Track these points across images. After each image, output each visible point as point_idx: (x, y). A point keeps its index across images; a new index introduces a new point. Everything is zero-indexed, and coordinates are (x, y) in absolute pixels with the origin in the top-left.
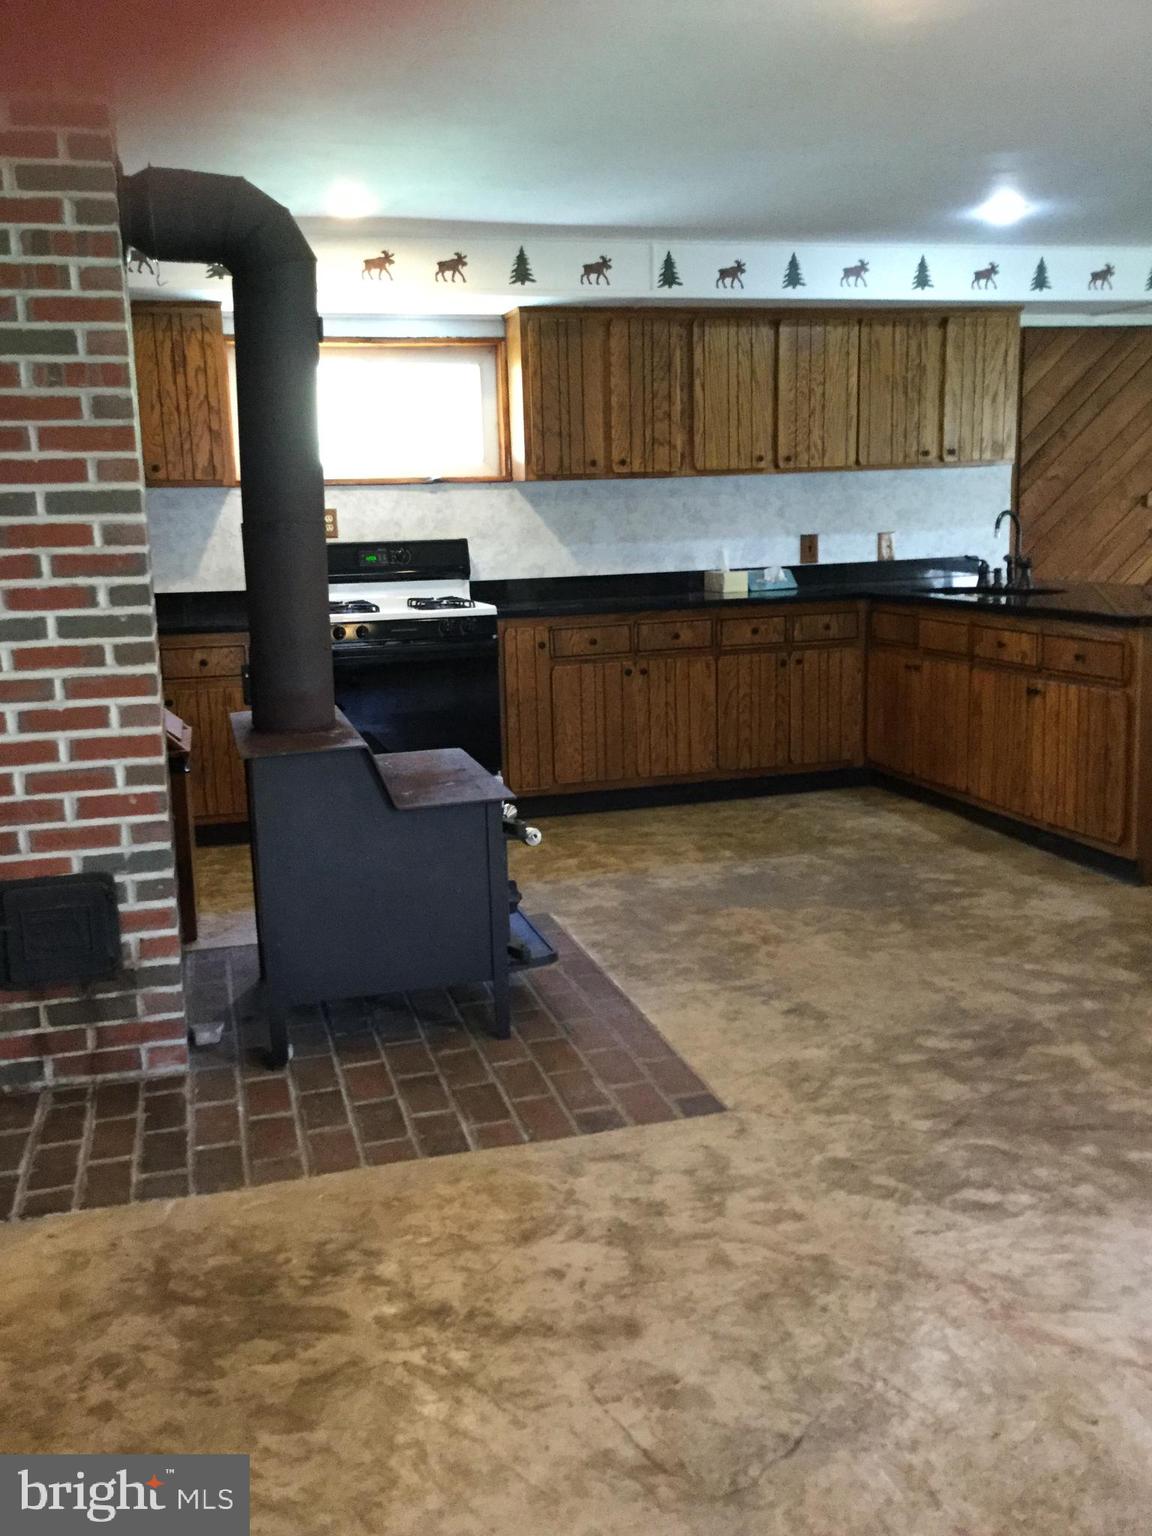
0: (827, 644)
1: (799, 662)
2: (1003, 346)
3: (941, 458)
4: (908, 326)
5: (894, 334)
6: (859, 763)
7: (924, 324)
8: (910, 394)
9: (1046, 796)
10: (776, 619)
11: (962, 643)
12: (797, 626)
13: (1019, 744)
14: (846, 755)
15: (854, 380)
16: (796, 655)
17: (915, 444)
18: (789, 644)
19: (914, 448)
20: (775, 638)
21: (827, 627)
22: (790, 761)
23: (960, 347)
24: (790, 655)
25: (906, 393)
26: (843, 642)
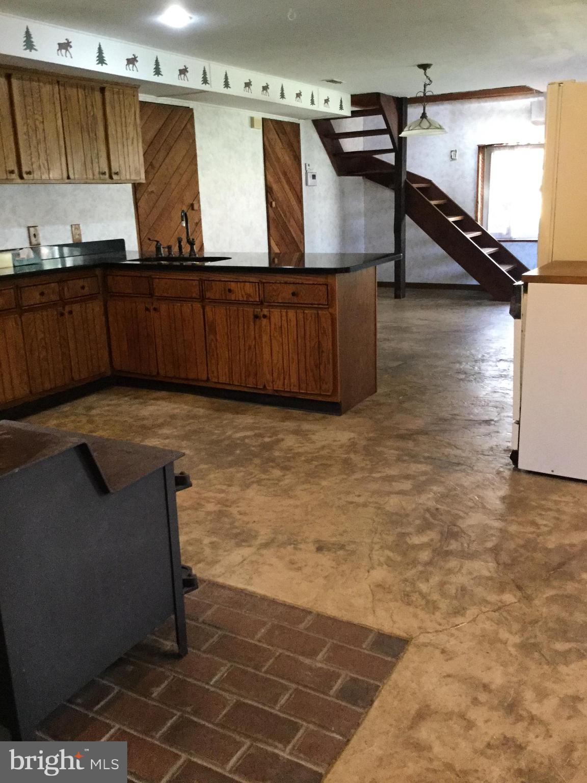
0: (84, 299)
1: (71, 312)
2: (133, 110)
3: (111, 177)
4: (84, 90)
5: (78, 93)
6: (109, 373)
7: (93, 89)
8: (91, 134)
9: (275, 375)
10: (53, 285)
11: (195, 292)
12: (66, 289)
13: (250, 348)
14: (103, 370)
15: (60, 121)
16: (67, 308)
17: (97, 168)
18: (63, 302)
19: (97, 170)
20: (54, 297)
21: (83, 288)
22: (73, 379)
23: (113, 107)
24: (64, 308)
25: (89, 134)
26: (91, 297)
